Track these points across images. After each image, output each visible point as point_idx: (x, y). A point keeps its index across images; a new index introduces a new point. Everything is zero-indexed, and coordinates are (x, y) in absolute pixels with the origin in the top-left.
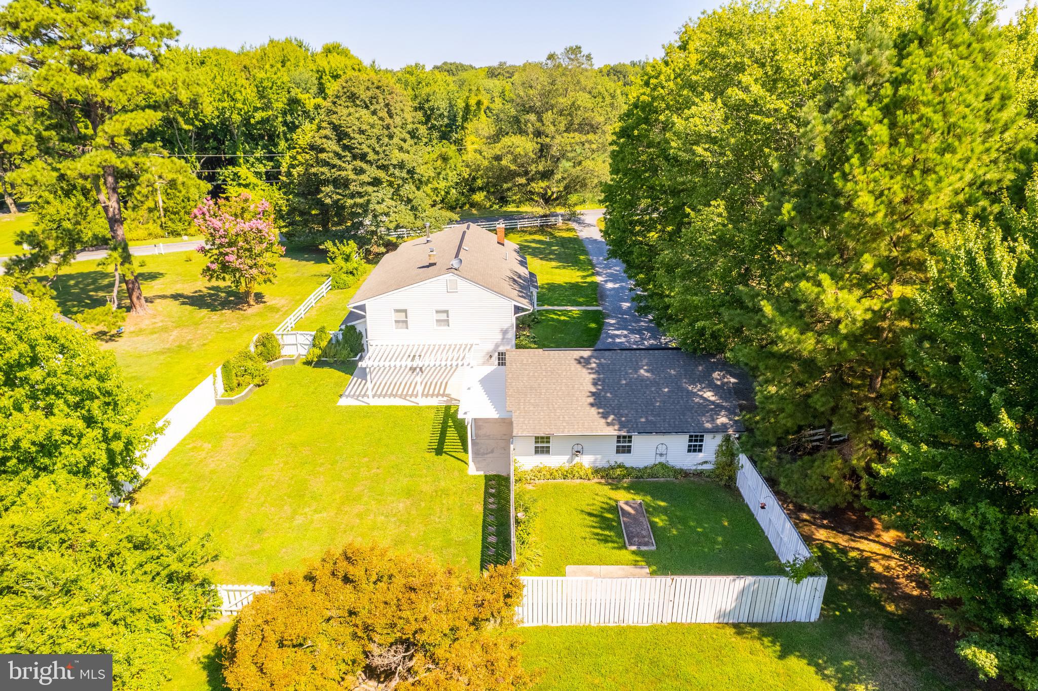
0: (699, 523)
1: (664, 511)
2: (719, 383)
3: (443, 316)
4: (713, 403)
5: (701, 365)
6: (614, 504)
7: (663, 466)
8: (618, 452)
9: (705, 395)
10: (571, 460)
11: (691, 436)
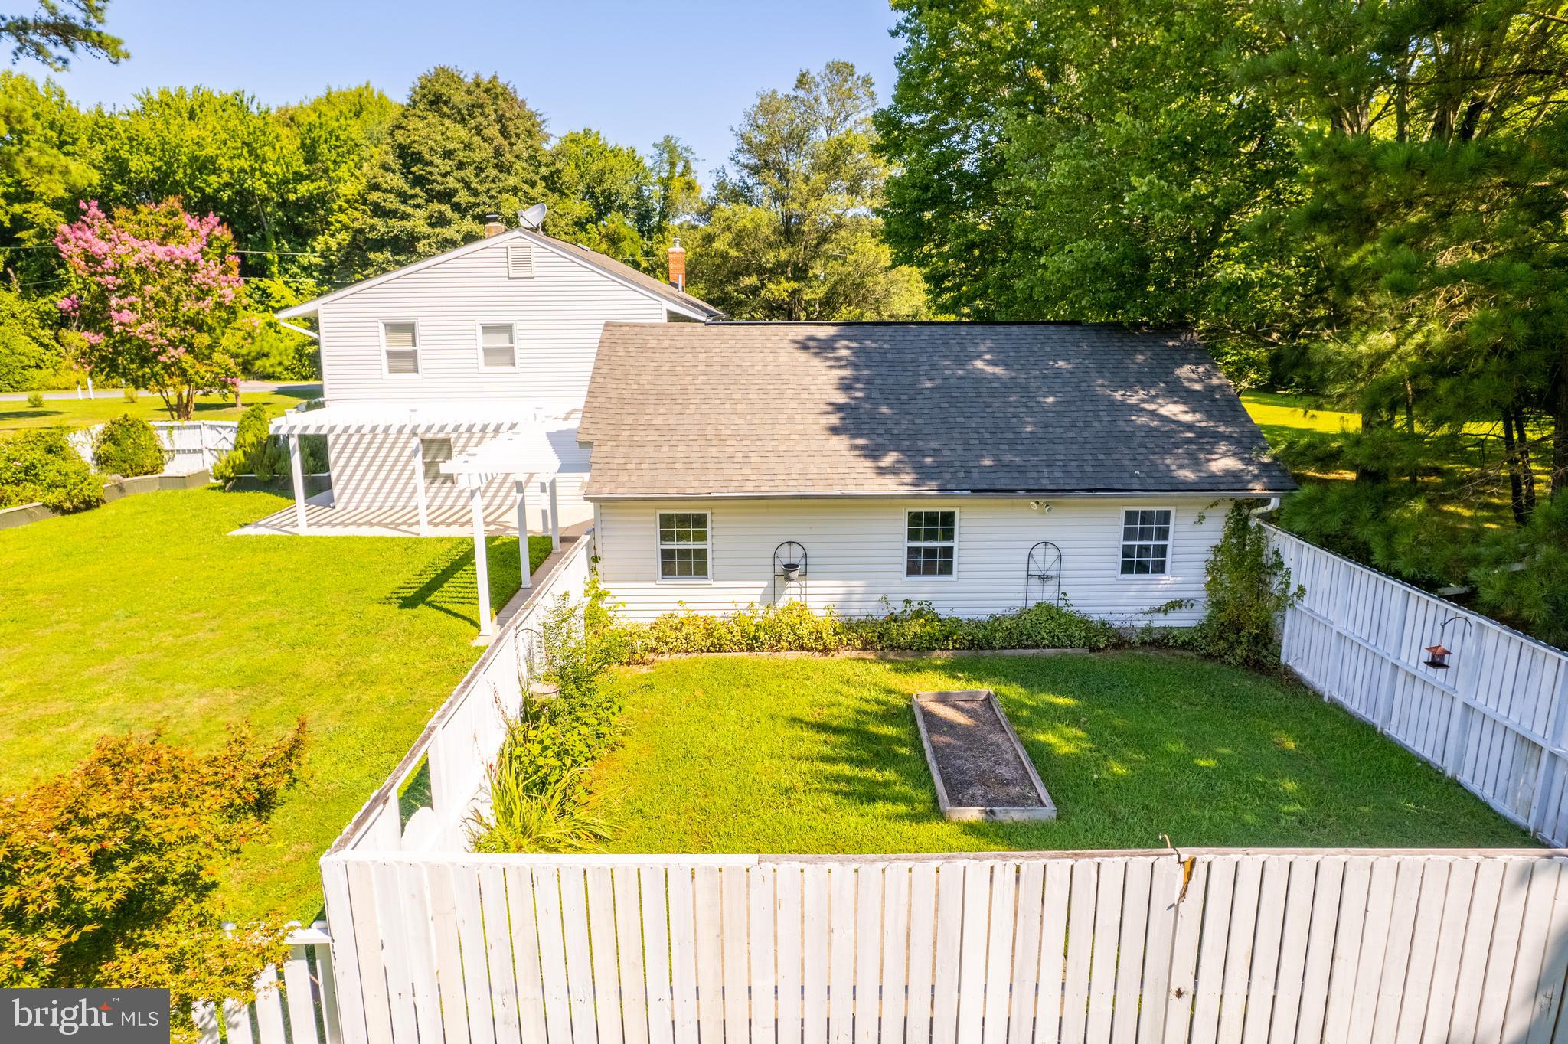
0: (1197, 743)
1: (1072, 717)
2: (1197, 387)
3: (500, 341)
4: (1189, 427)
5: (1142, 352)
6: (901, 703)
7: (1050, 612)
8: (913, 570)
9: (1163, 411)
10: (772, 597)
11: (1130, 516)
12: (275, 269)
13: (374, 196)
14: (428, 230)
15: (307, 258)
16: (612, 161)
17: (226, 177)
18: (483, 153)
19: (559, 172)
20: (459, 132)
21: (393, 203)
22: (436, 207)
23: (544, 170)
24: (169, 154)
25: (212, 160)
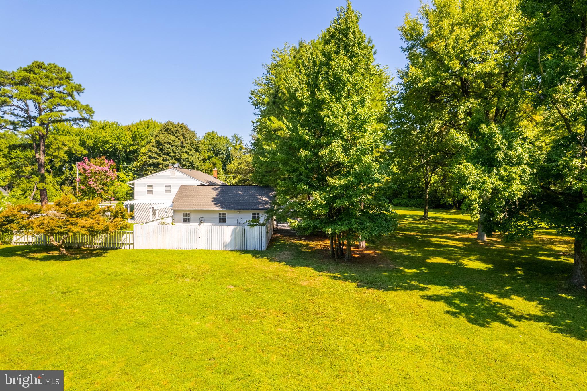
3: (169, 189)
8: (220, 222)
9: (264, 199)
11: (253, 214)
12: (122, 170)
13: (150, 153)
14: (162, 162)
15: (130, 167)
16: (220, 141)
17: (111, 145)
18: (178, 143)
19: (199, 147)
20: (172, 137)
21: (154, 155)
22: (165, 156)
23: (195, 146)
24: (96, 139)
25: (108, 141)
